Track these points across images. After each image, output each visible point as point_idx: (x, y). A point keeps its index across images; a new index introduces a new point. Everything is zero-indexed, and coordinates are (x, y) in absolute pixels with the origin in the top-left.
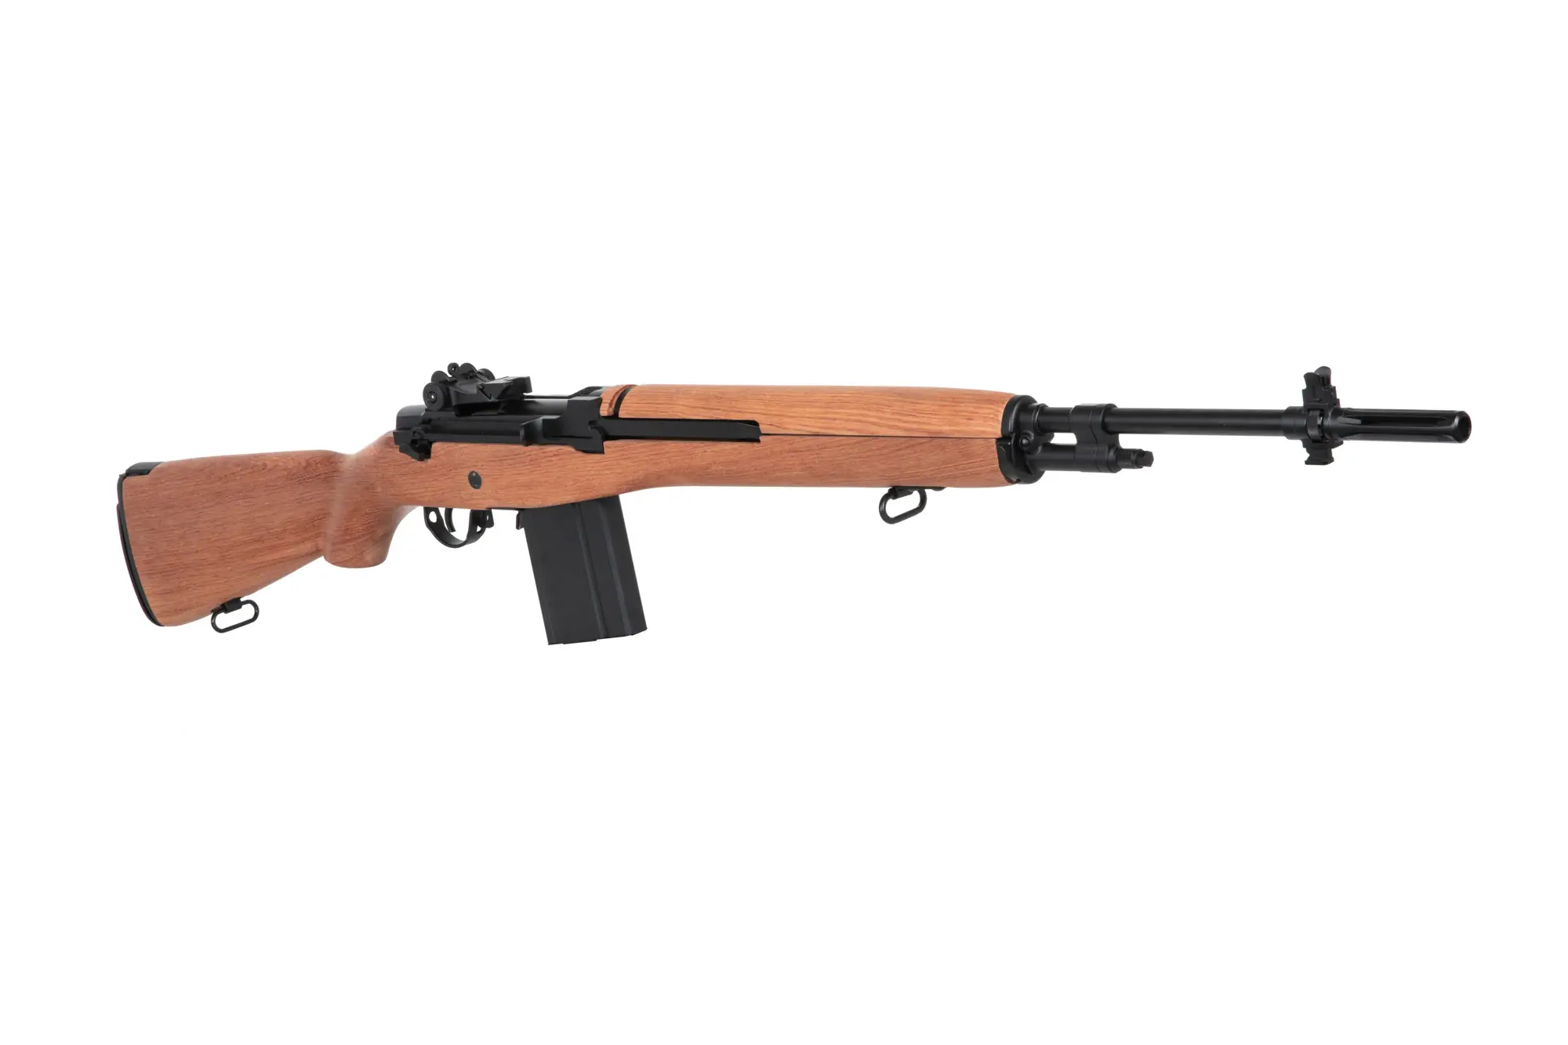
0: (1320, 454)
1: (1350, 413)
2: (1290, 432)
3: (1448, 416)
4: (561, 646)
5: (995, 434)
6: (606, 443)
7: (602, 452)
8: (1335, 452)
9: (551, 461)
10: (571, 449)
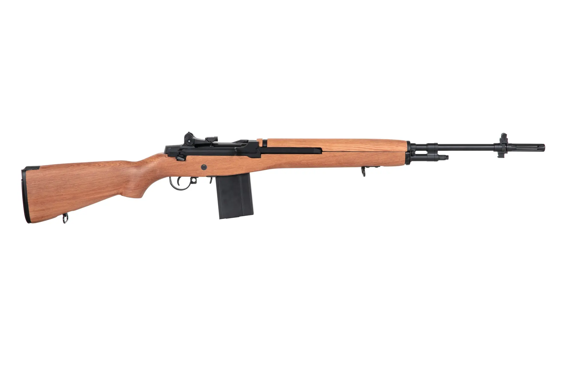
0: (501, 156)
1: (511, 145)
2: (494, 150)
3: (538, 145)
4: (225, 219)
5: (405, 150)
6: (262, 155)
7: (260, 157)
8: (505, 155)
9: (239, 160)
10: (248, 157)
